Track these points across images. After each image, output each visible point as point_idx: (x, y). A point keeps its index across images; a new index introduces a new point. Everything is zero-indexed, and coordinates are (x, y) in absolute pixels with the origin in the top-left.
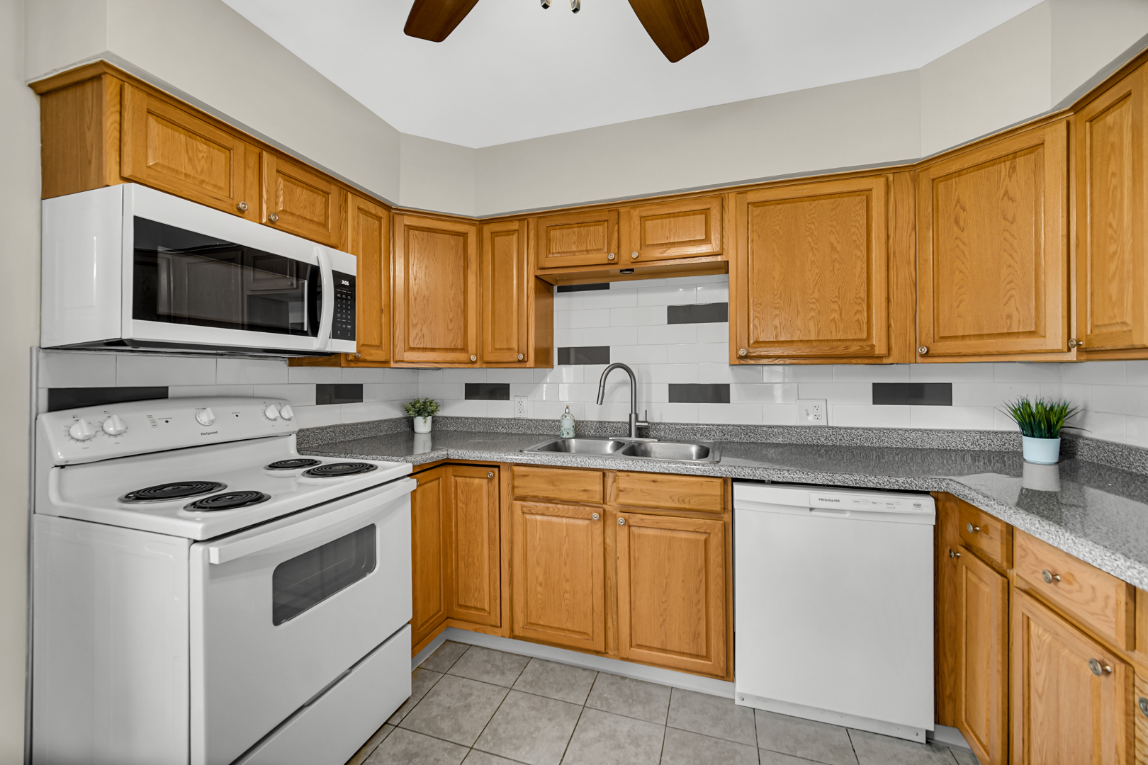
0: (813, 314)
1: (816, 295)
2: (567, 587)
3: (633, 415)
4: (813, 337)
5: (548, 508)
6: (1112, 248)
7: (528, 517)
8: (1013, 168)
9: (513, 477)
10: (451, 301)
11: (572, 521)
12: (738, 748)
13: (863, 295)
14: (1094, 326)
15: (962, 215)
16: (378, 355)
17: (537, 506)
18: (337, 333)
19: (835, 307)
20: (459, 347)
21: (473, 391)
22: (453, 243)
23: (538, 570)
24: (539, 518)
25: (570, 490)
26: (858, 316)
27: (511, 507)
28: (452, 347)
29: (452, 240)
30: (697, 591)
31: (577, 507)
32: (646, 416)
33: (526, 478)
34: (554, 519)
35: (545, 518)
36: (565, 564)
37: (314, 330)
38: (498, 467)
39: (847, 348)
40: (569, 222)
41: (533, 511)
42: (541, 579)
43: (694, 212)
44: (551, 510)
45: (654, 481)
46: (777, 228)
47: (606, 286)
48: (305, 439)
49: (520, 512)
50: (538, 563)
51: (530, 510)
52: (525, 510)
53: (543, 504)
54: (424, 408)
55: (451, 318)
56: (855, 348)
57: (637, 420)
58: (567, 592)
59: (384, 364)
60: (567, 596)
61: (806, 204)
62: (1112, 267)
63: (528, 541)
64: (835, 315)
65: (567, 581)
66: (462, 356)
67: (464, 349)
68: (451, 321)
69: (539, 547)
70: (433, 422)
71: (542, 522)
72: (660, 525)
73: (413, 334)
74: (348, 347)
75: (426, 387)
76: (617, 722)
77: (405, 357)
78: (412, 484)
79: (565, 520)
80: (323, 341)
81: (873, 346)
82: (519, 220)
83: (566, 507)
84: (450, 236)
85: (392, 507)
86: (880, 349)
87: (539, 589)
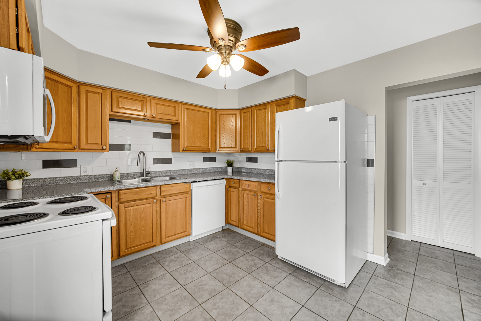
0: (199, 140)
1: (199, 135)
2: (143, 229)
3: (145, 170)
4: (199, 146)
5: (136, 203)
6: (246, 135)
7: (127, 209)
8: (232, 117)
9: (119, 195)
10: (65, 119)
11: (145, 206)
12: (198, 246)
13: (208, 136)
14: (243, 147)
15: (225, 123)
17: (131, 204)
19: (203, 139)
20: (69, 142)
22: (66, 90)
23: (131, 227)
24: (131, 208)
25: (145, 195)
26: (207, 141)
28: (66, 141)
29: (66, 89)
30: (183, 214)
31: (147, 200)
32: (149, 169)
33: (126, 194)
34: (138, 207)
35: (134, 207)
36: (143, 221)
38: (111, 193)
39: (205, 149)
40: (127, 97)
41: (129, 206)
42: (133, 230)
43: (171, 106)
44: (137, 203)
45: (172, 186)
46: (192, 116)
47: (129, 122)
49: (123, 208)
50: (131, 225)
51: (128, 206)
52: (126, 206)
53: (133, 202)
55: (65, 127)
56: (206, 149)
57: (146, 171)
58: (143, 231)
60: (143, 232)
61: (197, 112)
62: (246, 138)
63: (127, 218)
64: (203, 141)
65: (143, 227)
66: (70, 146)
68: (65, 128)
69: (132, 218)
71: (133, 209)
72: (174, 199)
76: (170, 258)
77: (43, 145)
79: (142, 206)
81: (209, 149)
82: (102, 89)
83: (143, 201)
84: (65, 86)
86: (210, 150)
87: (132, 234)
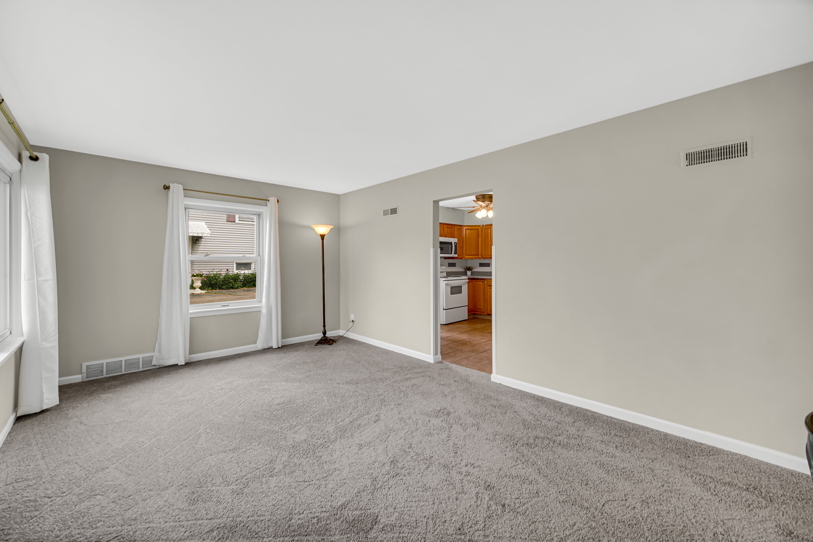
9: (488, 281)
16: (460, 257)
18: (455, 253)
21: (481, 265)
27: (487, 288)
28: (476, 255)
37: (451, 253)
48: (447, 273)
54: (469, 269)
59: (461, 258)
67: (478, 255)
70: (471, 273)
73: (467, 252)
74: (456, 256)
75: (470, 263)
77: (465, 257)
78: (468, 280)
80: (452, 255)
85: (464, 284)
